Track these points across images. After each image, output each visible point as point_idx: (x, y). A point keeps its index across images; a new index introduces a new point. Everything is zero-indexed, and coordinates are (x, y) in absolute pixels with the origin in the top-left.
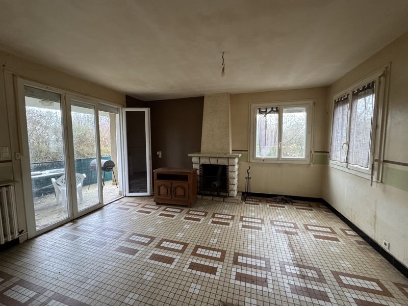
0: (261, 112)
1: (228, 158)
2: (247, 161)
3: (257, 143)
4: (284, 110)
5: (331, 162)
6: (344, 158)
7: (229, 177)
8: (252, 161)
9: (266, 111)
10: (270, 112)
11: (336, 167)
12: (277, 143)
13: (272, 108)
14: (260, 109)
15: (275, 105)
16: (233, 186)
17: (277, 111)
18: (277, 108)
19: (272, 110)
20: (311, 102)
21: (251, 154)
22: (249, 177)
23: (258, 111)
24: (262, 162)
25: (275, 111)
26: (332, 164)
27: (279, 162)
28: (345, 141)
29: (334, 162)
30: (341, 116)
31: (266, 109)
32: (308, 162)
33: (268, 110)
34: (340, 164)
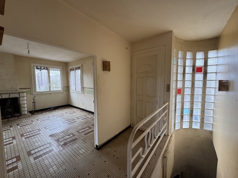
0: (37, 68)
1: (19, 93)
2: (31, 94)
3: (37, 83)
4: (50, 69)
5: (70, 90)
6: (74, 88)
7: (21, 104)
8: (34, 93)
9: (41, 68)
10: (43, 69)
11: (73, 92)
12: (48, 84)
13: (44, 67)
14: (37, 67)
15: (46, 66)
16: (24, 108)
17: (47, 69)
18: (46, 68)
19: (44, 68)
20: (62, 67)
21: (33, 90)
22: (35, 102)
23: (36, 68)
24: (41, 93)
25: (46, 69)
26: (71, 91)
27: (50, 92)
28: (74, 83)
29: (72, 90)
30: (72, 74)
31: (41, 67)
32: (62, 91)
33: (42, 68)
34: (73, 90)
